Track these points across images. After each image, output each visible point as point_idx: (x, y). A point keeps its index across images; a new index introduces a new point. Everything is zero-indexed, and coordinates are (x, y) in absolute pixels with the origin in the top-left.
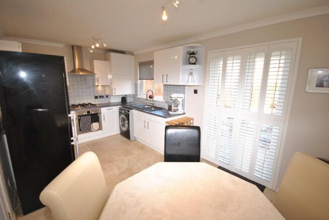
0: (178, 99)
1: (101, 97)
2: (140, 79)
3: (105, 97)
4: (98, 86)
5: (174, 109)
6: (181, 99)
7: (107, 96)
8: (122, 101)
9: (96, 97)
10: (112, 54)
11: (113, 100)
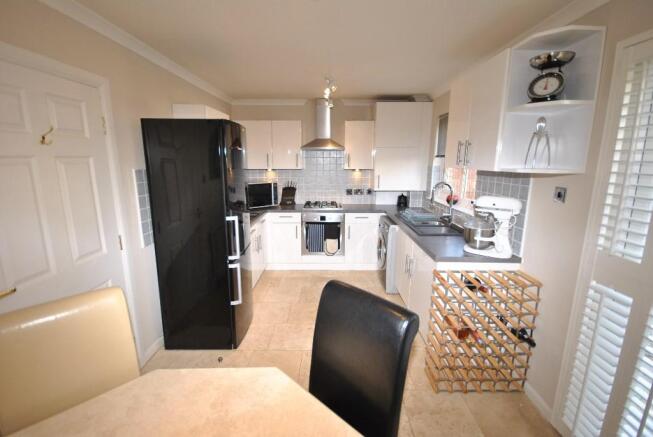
0: (497, 214)
1: (358, 191)
2: (438, 156)
3: (365, 192)
4: (354, 170)
5: (481, 242)
6: (508, 215)
7: (369, 192)
8: (399, 204)
9: (349, 192)
10: (380, 106)
11: (380, 200)
